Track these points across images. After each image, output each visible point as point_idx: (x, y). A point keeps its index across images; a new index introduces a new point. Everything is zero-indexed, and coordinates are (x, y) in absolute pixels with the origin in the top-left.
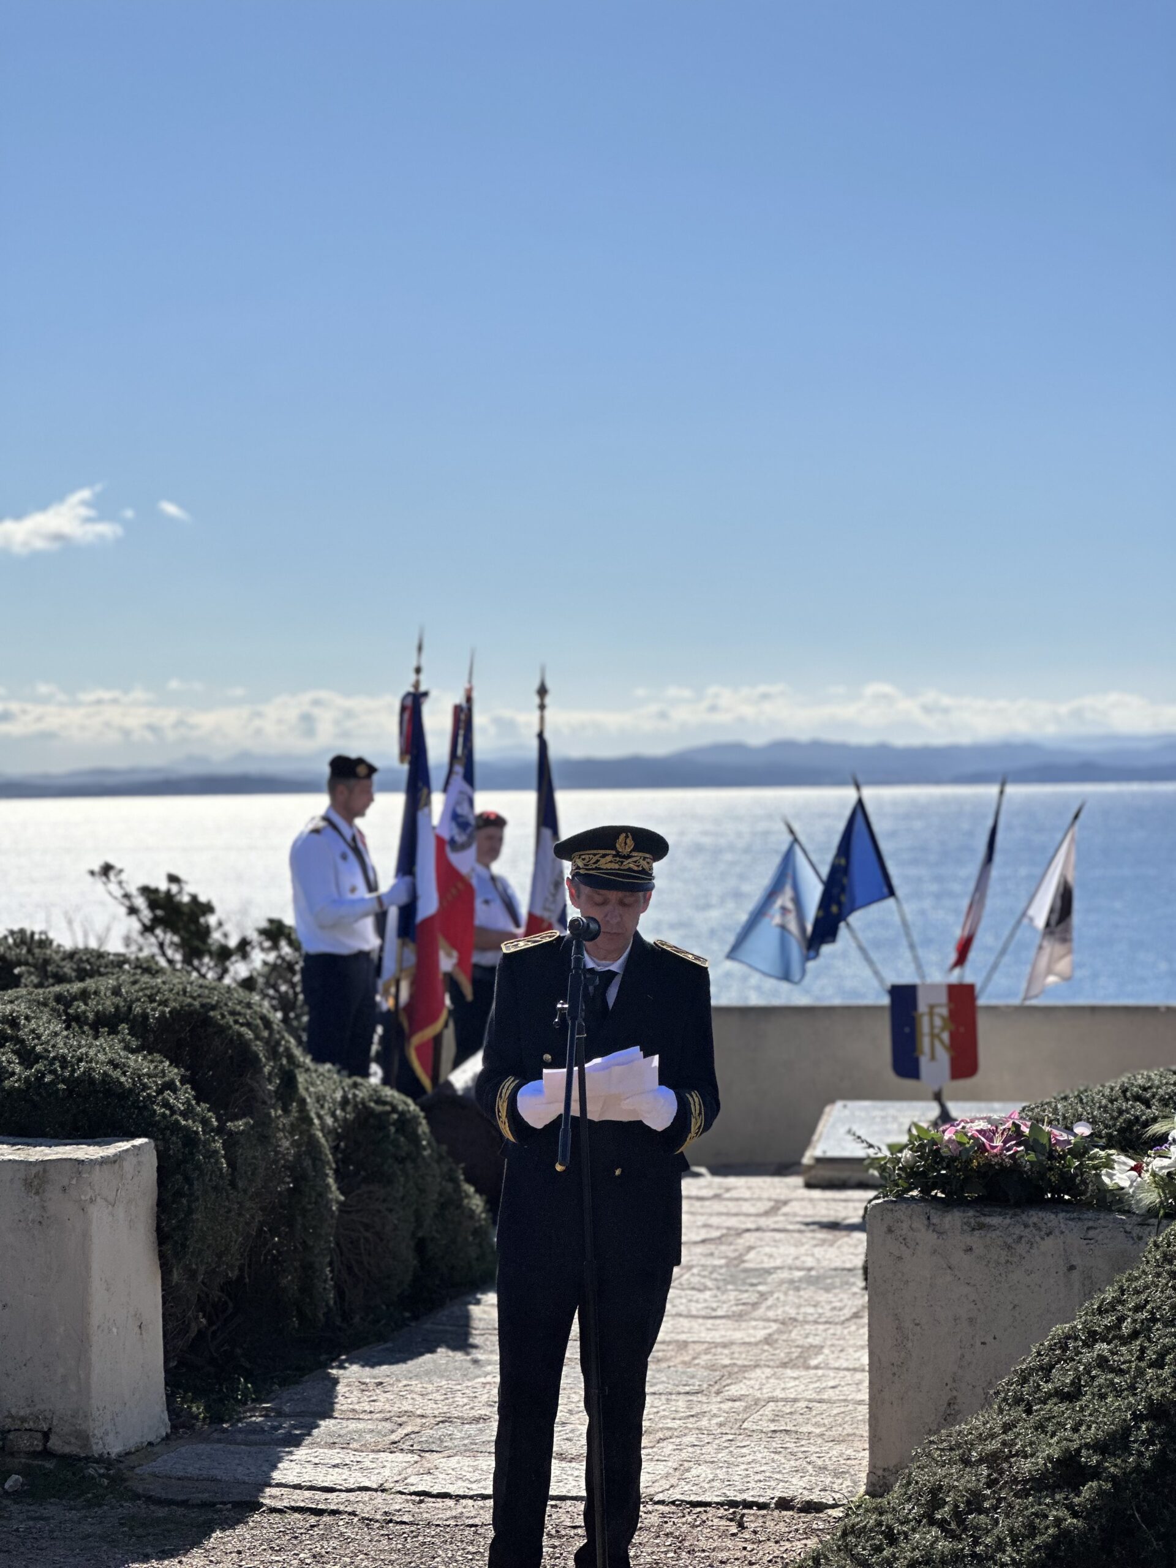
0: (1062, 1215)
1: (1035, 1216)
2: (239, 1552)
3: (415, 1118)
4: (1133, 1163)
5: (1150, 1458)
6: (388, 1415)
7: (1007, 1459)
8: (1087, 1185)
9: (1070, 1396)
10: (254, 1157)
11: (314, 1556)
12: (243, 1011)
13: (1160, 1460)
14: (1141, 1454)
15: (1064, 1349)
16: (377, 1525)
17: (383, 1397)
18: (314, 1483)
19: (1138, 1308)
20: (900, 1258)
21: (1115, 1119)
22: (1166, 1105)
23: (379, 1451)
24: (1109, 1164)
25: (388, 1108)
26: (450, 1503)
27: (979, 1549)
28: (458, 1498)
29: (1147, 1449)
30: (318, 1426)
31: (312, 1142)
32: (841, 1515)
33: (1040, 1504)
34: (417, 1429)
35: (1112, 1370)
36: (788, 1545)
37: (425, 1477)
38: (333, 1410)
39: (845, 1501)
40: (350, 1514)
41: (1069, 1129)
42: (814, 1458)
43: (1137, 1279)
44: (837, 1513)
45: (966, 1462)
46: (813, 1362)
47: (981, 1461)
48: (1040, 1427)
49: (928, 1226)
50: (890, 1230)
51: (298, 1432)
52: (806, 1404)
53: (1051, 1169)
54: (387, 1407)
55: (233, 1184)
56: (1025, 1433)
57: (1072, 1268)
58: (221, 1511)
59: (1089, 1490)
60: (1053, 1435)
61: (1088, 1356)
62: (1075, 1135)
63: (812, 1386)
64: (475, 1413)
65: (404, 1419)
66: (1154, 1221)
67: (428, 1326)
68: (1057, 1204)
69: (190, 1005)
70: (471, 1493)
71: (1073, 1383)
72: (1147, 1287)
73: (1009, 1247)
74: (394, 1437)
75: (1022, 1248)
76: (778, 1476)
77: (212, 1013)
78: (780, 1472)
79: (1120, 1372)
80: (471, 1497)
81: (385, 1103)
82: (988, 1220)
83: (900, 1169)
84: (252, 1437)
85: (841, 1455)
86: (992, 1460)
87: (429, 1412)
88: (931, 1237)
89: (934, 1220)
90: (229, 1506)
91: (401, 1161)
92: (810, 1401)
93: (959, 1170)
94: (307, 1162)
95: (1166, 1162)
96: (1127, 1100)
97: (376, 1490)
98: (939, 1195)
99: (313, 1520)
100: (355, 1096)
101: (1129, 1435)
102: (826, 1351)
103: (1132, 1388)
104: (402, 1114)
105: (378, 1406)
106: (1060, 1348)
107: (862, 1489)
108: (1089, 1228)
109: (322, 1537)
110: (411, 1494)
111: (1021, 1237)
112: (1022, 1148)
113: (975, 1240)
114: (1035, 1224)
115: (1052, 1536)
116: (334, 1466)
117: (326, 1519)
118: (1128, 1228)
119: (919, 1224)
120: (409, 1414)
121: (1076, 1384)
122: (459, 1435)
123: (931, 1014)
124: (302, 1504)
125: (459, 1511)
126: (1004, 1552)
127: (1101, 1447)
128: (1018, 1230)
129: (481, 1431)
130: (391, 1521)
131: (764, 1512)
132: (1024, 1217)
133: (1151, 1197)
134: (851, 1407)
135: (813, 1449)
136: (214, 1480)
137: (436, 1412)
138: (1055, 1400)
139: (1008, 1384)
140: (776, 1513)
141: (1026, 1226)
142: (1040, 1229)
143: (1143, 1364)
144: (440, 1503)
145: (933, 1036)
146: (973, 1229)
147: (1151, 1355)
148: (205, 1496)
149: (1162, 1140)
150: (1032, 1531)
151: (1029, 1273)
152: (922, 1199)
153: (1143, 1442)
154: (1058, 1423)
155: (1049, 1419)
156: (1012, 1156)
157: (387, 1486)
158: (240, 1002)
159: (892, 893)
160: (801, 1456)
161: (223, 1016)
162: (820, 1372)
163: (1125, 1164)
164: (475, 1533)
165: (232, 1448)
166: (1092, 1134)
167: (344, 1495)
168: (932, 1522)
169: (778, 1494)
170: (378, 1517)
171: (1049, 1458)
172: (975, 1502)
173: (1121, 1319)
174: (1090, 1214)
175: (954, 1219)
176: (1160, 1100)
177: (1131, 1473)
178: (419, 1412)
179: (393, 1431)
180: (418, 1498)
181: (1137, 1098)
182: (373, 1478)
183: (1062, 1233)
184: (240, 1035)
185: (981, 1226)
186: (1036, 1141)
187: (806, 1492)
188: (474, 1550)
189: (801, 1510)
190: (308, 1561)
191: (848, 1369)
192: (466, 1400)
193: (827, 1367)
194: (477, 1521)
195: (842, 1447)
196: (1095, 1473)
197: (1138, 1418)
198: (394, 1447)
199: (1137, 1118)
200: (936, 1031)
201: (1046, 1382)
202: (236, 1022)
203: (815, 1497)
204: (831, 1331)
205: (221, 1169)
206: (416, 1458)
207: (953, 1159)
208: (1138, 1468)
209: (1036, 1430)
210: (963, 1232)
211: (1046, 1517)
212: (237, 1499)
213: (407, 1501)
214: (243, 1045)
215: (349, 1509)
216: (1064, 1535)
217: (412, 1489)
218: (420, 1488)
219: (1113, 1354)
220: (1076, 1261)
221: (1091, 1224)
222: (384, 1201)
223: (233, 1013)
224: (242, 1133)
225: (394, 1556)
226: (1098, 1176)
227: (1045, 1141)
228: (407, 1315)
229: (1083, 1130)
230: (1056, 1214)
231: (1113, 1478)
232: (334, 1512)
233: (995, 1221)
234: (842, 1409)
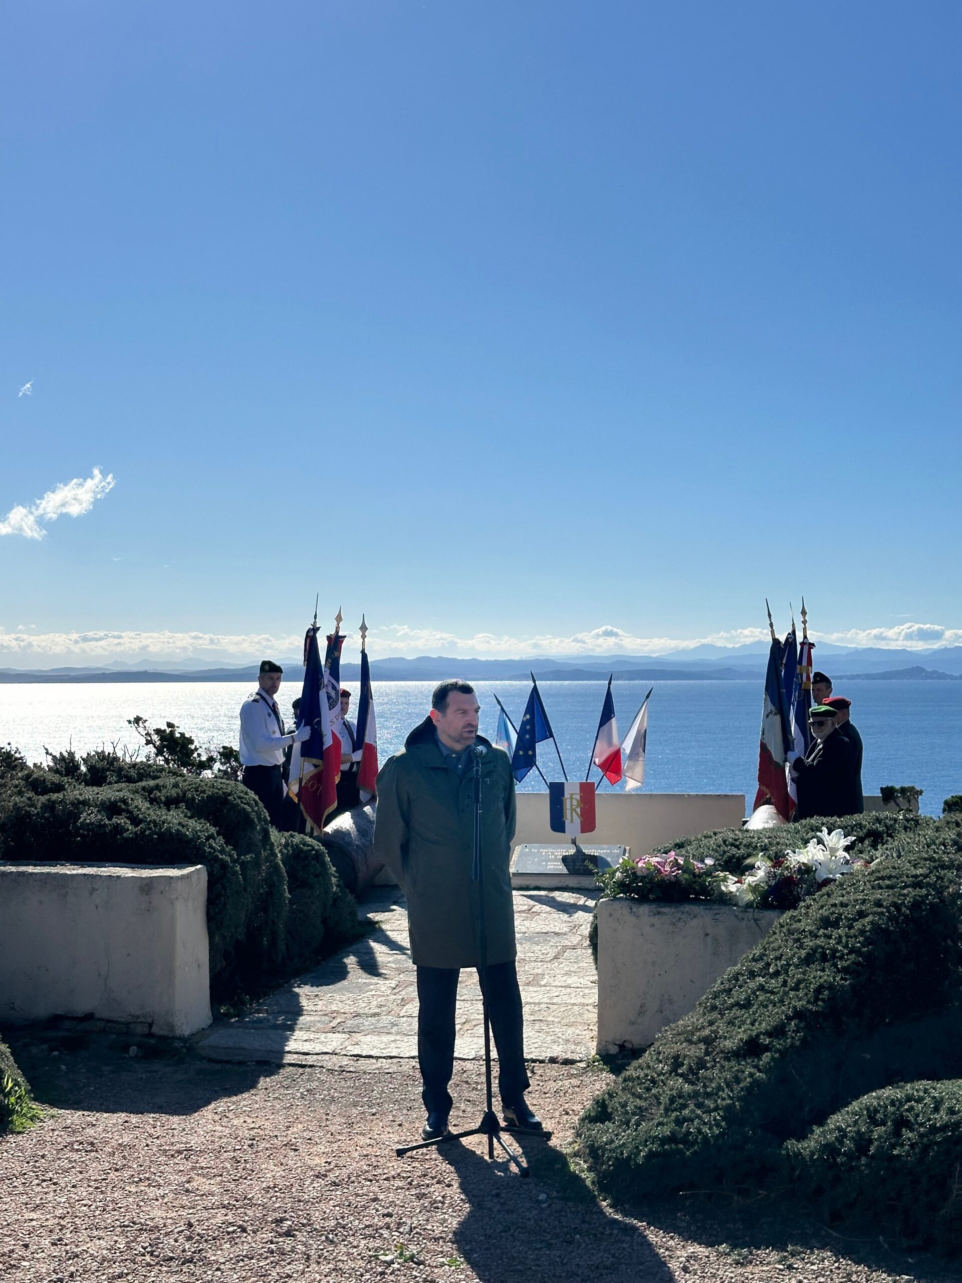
0: (701, 907)
1: (687, 908)
2: (266, 1089)
3: (323, 853)
4: (736, 879)
5: (798, 1040)
6: (326, 1013)
7: (714, 1040)
8: (714, 890)
9: (746, 1005)
10: (254, 875)
11: (308, 1091)
12: (244, 796)
13: (804, 1040)
14: (793, 1038)
15: (737, 980)
16: (336, 1073)
17: (320, 1003)
18: (298, 1050)
19: (778, 958)
20: (616, 930)
21: (722, 856)
22: (748, 848)
23: (327, 1032)
24: (725, 879)
25: (310, 848)
26: (374, 1061)
27: (709, 1090)
28: (377, 1058)
29: (796, 1035)
30: (298, 1020)
31: (276, 867)
32: (585, 1066)
33: (739, 1065)
34: (343, 1020)
35: (767, 992)
36: (561, 1083)
37: (356, 1046)
38: (302, 1010)
39: (586, 1059)
40: (320, 1067)
41: (702, 861)
42: (560, 1035)
43: (772, 942)
44: (583, 1065)
45: (690, 1042)
46: (543, 983)
47: (700, 1040)
48: (731, 1023)
49: (631, 912)
50: (611, 915)
51: (289, 1023)
52: (546, 1005)
53: (695, 882)
54: (324, 1008)
55: (245, 890)
56: (721, 1027)
57: (707, 935)
58: (250, 1066)
59: (766, 1057)
60: (740, 1027)
61: (752, 985)
62: (706, 865)
63: (546, 996)
64: (372, 1011)
65: (335, 1015)
66: (751, 910)
67: (332, 964)
68: (697, 901)
69: (217, 793)
70: (384, 1055)
71: (745, 999)
72: (780, 947)
73: (674, 924)
74: (332, 1025)
75: (680, 924)
76: (546, 1045)
77: (229, 798)
78: (545, 1043)
79: (772, 993)
80: (384, 1058)
81: (309, 845)
82: (663, 910)
83: (614, 882)
84: (256, 1025)
85: (574, 1033)
86: (707, 1041)
87: (347, 1011)
88: (633, 919)
89: (634, 910)
90: (254, 1063)
91: (317, 876)
92: (547, 1003)
93: (648, 883)
94: (275, 878)
95: (755, 879)
96: (727, 846)
97: (332, 1054)
98: (636, 896)
99: (301, 1070)
100: (292, 841)
101: (786, 1027)
102: (547, 977)
103: (782, 1001)
104: (317, 851)
105: (319, 1008)
106: (734, 980)
107: (593, 1052)
108: (716, 914)
109: (308, 1080)
110: (351, 1056)
111: (680, 919)
112: (680, 871)
113: (656, 920)
114: (687, 912)
115: (750, 1082)
116: (306, 1041)
117: (308, 1070)
118: (737, 913)
119: (626, 911)
120: (338, 1012)
121: (748, 999)
122: (367, 1024)
123: (571, 798)
124: (294, 1062)
125: (380, 1065)
126: (723, 1091)
127: (769, 1034)
128: (678, 915)
129: (378, 1021)
130: (344, 1071)
131: (543, 1065)
132: (682, 908)
133: (750, 897)
134: (569, 1007)
135: (557, 1030)
136: (243, 1049)
137: (352, 1011)
138: (736, 1008)
139: (707, 999)
140: (549, 1065)
141: (683, 913)
142: (690, 915)
143: (787, 989)
144: (368, 1061)
145: (572, 810)
146: (655, 915)
147: (791, 983)
148: (241, 1058)
149: (752, 867)
150: (738, 1080)
151: (684, 937)
152: (626, 899)
153: (793, 1031)
154: (742, 1021)
155: (735, 1018)
156: (675, 876)
157: (337, 1051)
158: (242, 792)
159: (552, 736)
160: (551, 1033)
161: (235, 799)
162: (548, 988)
163: (732, 880)
164: (391, 1077)
165: (247, 1031)
166: (714, 865)
167: (315, 1057)
168: (677, 1075)
169: (549, 1055)
170: (337, 1069)
171: (741, 1040)
172: (701, 1064)
173: (768, 965)
174: (716, 907)
175: (644, 909)
176: (745, 846)
177: (789, 1048)
178: (342, 1011)
179: (331, 1022)
180: (355, 1058)
181: (732, 845)
182: (329, 1047)
183: (702, 916)
184: (244, 809)
185: (659, 913)
186: (687, 868)
187: (563, 1054)
188: (393, 1087)
189: (562, 1064)
190: (306, 1093)
191: (562, 987)
192: (365, 1004)
193: (550, 985)
194: (390, 1071)
195: (572, 1029)
196: (767, 1048)
197: (789, 1018)
198: (334, 1030)
199: (734, 855)
200: (574, 807)
201: (729, 998)
202: (242, 802)
203: (569, 1056)
204: (545, 966)
205: (239, 881)
206: (348, 1036)
207: (644, 877)
208: (792, 1045)
209: (729, 1024)
210: (650, 916)
211: (744, 1072)
212: (258, 1059)
213: (350, 1060)
214: (247, 815)
215: (320, 1065)
216: (756, 1083)
217: (352, 1053)
218: (356, 1053)
219: (766, 983)
220: (709, 931)
221: (717, 912)
222: (309, 898)
223: (240, 798)
224: (249, 862)
225: (351, 1090)
226: (719, 886)
227: (692, 868)
228: (320, 958)
229: (709, 862)
230: (699, 906)
231: (777, 1051)
232: (311, 1066)
233: (666, 910)
234: (566, 1008)
